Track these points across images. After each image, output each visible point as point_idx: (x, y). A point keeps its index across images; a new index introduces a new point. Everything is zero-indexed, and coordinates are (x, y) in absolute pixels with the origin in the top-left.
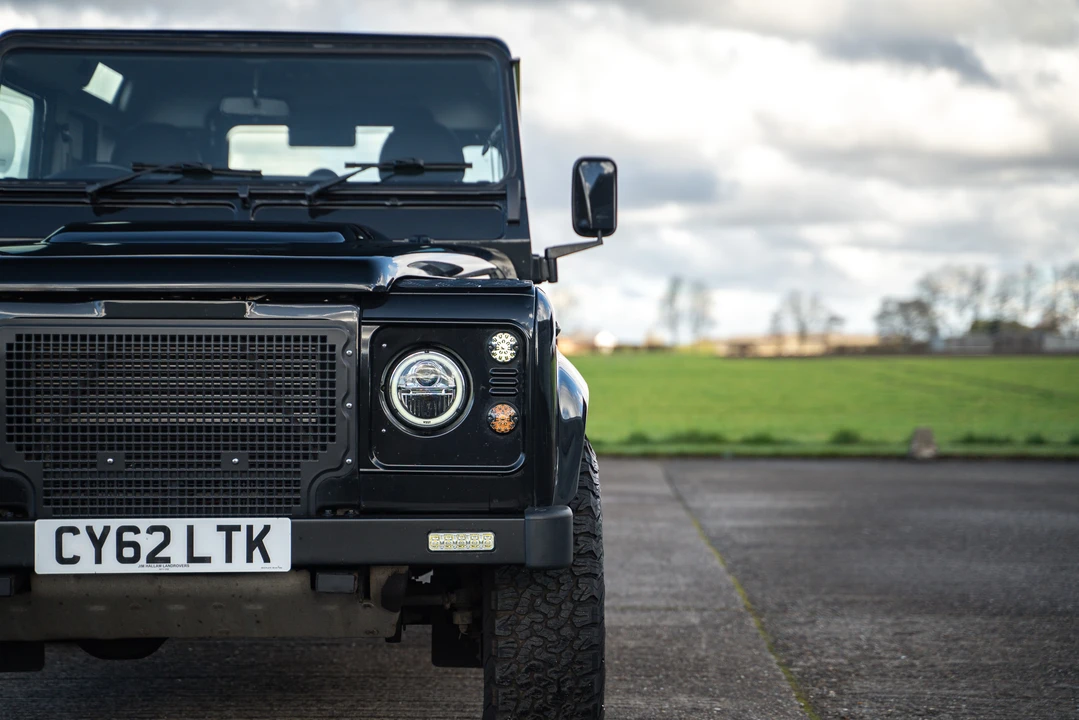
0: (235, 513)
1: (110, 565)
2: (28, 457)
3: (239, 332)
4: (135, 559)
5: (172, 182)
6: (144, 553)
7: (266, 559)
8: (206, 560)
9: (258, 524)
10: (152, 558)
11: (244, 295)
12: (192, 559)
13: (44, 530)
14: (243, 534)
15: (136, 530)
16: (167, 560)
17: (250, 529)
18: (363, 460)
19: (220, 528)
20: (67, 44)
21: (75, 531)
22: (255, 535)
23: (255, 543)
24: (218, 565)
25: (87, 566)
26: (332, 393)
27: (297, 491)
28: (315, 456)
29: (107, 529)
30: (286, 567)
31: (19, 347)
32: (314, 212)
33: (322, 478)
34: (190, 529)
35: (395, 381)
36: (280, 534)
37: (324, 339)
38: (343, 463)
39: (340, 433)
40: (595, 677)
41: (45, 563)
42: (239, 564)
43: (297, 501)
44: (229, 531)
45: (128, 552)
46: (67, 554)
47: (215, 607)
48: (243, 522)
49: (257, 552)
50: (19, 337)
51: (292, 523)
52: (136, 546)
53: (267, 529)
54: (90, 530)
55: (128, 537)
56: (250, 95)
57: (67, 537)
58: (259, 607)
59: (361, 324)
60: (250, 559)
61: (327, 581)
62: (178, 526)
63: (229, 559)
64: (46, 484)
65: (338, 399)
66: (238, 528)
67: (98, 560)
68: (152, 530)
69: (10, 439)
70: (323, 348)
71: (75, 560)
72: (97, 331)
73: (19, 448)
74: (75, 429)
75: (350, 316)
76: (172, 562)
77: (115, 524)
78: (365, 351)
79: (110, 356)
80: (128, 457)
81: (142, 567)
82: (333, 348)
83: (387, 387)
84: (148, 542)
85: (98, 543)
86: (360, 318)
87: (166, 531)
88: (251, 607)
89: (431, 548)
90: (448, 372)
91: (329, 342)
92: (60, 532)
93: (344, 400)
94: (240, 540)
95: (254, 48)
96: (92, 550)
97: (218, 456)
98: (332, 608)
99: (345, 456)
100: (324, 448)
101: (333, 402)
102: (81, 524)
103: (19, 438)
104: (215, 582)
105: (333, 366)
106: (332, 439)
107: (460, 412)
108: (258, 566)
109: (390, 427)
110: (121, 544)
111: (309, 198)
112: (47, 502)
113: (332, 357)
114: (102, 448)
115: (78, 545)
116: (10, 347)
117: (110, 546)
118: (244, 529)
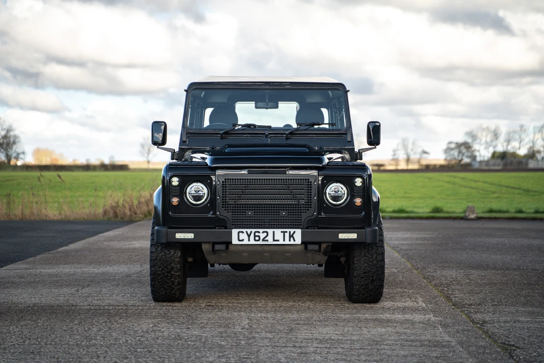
0: (286, 228)
1: (252, 242)
2: (228, 212)
3: (285, 178)
4: (259, 240)
5: (243, 130)
6: (261, 239)
7: (294, 241)
8: (278, 241)
9: (292, 231)
10: (263, 240)
11: (286, 167)
12: (274, 240)
13: (235, 232)
14: (288, 234)
15: (259, 232)
16: (267, 240)
17: (290, 232)
18: (319, 213)
19: (282, 232)
20: (210, 87)
21: (243, 232)
22: (291, 234)
23: (291, 236)
24: (281, 242)
25: (246, 242)
26: (311, 195)
27: (301, 222)
28: (306, 212)
29: (251, 232)
30: (300, 243)
31: (226, 182)
32: (287, 139)
33: (308, 218)
34: (274, 232)
35: (328, 191)
36: (298, 234)
37: (308, 180)
38: (313, 214)
39: (313, 206)
40: (383, 276)
41: (235, 241)
42: (287, 242)
43: (301, 225)
44: (284, 232)
45: (257, 238)
46: (241, 239)
47: (277, 254)
48: (288, 230)
49: (292, 239)
50: (225, 179)
51: (301, 231)
52: (259, 236)
53: (294, 232)
54: (247, 232)
55: (257, 234)
56: (266, 101)
57: (241, 234)
58: (289, 254)
59: (318, 176)
60: (290, 241)
61: (310, 247)
62: (270, 231)
63: (284, 240)
64: (233, 220)
65: (312, 196)
66: (287, 232)
67: (249, 240)
68: (263, 232)
69: (223, 207)
70: (308, 182)
71: (243, 240)
72: (246, 178)
73: (225, 210)
74: (238, 205)
75: (315, 173)
76: (269, 241)
77: (253, 230)
78: (320, 182)
79: (248, 184)
80: (255, 212)
81: (260, 242)
82: (311, 182)
83: (325, 193)
84: (262, 236)
85: (249, 236)
86: (318, 174)
87: (267, 232)
88: (287, 254)
89: (340, 238)
90: (342, 188)
91: (310, 181)
92: (239, 233)
93: (314, 197)
94: (287, 235)
95: (267, 87)
96: (248, 237)
97: (279, 212)
98: (310, 255)
99: (314, 212)
100: (308, 210)
101: (311, 197)
102: (244, 230)
103: (226, 207)
104: (278, 247)
105: (311, 187)
106: (311, 207)
107: (346, 200)
108: (292, 242)
109: (327, 204)
110: (255, 236)
111: (287, 134)
112: (233, 225)
113: (311, 185)
114: (247, 210)
115: (244, 236)
116: (223, 182)
117: (252, 237)
118: (288, 232)
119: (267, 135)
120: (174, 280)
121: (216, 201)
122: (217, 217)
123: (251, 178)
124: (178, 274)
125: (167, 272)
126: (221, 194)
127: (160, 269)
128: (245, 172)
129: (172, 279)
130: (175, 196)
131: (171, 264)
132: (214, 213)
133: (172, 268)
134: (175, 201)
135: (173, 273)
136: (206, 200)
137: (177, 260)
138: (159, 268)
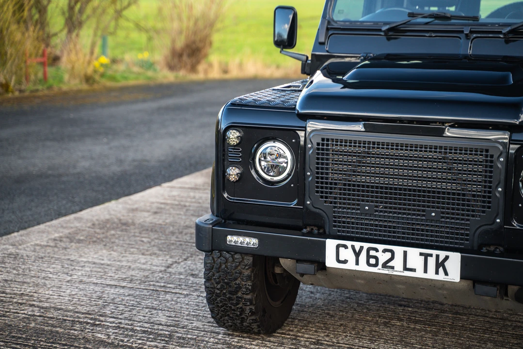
0: (430, 247)
1: (363, 267)
2: (326, 202)
3: (439, 144)
4: (376, 265)
5: (427, 24)
6: (381, 263)
7: (446, 274)
8: (413, 270)
9: (442, 254)
10: (385, 265)
11: (443, 122)
12: (406, 269)
13: (331, 245)
14: (434, 259)
15: (377, 250)
16: (393, 268)
17: (438, 256)
18: (507, 221)
19: (421, 254)
21: (346, 247)
22: (440, 261)
23: (440, 265)
24: (419, 274)
25: (351, 266)
26: (491, 182)
27: (467, 235)
28: (478, 216)
29: (362, 248)
30: (457, 279)
31: (323, 145)
32: (507, 41)
33: (482, 229)
34: (405, 253)
36: (454, 261)
37: (487, 151)
38: (494, 221)
39: (494, 205)
41: (331, 262)
42: (431, 275)
43: (467, 240)
44: (426, 256)
45: (373, 261)
46: (341, 258)
47: (421, 289)
48: (434, 252)
49: (441, 270)
50: (323, 140)
51: (461, 256)
52: (376, 258)
53: (447, 258)
54: (353, 247)
55: (372, 253)
57: (342, 249)
58: (445, 292)
59: (510, 143)
60: (437, 273)
62: (399, 250)
63: (426, 271)
64: (334, 217)
65: (493, 185)
66: (431, 255)
67: (357, 263)
68: (385, 251)
69: (317, 192)
70: (487, 156)
71: (345, 262)
72: (362, 139)
73: (322, 197)
75: (503, 136)
76: (395, 269)
77: (366, 245)
78: (511, 157)
79: (368, 153)
80: (377, 207)
81: (379, 270)
82: (492, 156)
84: (383, 257)
85: (357, 254)
86: (510, 140)
87: (392, 252)
88: (440, 291)
91: (490, 153)
92: (338, 247)
93: (497, 187)
94: (432, 262)
96: (354, 258)
97: (424, 211)
99: (496, 218)
100: (484, 212)
101: (490, 187)
102: (349, 243)
103: (322, 192)
105: (492, 167)
106: (489, 207)
108: (441, 276)
110: (369, 257)
111: (504, 34)
112: (335, 226)
113: (492, 161)
114: (363, 201)
115: (347, 254)
116: (318, 144)
117: (363, 257)
118: (434, 256)
119: (467, 35)
120: (244, 307)
121: (305, 179)
122: (307, 209)
123: (372, 139)
124: (249, 297)
125: (230, 293)
126: (314, 166)
127: (219, 286)
128: (359, 127)
129: (240, 306)
130: (233, 164)
131: (236, 279)
132: (302, 202)
133: (239, 288)
134: (233, 173)
135: (239, 294)
136: (289, 175)
137: (247, 273)
138: (217, 283)
